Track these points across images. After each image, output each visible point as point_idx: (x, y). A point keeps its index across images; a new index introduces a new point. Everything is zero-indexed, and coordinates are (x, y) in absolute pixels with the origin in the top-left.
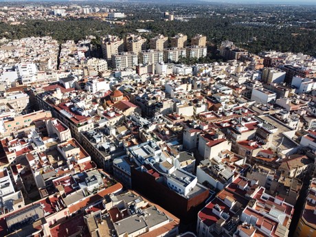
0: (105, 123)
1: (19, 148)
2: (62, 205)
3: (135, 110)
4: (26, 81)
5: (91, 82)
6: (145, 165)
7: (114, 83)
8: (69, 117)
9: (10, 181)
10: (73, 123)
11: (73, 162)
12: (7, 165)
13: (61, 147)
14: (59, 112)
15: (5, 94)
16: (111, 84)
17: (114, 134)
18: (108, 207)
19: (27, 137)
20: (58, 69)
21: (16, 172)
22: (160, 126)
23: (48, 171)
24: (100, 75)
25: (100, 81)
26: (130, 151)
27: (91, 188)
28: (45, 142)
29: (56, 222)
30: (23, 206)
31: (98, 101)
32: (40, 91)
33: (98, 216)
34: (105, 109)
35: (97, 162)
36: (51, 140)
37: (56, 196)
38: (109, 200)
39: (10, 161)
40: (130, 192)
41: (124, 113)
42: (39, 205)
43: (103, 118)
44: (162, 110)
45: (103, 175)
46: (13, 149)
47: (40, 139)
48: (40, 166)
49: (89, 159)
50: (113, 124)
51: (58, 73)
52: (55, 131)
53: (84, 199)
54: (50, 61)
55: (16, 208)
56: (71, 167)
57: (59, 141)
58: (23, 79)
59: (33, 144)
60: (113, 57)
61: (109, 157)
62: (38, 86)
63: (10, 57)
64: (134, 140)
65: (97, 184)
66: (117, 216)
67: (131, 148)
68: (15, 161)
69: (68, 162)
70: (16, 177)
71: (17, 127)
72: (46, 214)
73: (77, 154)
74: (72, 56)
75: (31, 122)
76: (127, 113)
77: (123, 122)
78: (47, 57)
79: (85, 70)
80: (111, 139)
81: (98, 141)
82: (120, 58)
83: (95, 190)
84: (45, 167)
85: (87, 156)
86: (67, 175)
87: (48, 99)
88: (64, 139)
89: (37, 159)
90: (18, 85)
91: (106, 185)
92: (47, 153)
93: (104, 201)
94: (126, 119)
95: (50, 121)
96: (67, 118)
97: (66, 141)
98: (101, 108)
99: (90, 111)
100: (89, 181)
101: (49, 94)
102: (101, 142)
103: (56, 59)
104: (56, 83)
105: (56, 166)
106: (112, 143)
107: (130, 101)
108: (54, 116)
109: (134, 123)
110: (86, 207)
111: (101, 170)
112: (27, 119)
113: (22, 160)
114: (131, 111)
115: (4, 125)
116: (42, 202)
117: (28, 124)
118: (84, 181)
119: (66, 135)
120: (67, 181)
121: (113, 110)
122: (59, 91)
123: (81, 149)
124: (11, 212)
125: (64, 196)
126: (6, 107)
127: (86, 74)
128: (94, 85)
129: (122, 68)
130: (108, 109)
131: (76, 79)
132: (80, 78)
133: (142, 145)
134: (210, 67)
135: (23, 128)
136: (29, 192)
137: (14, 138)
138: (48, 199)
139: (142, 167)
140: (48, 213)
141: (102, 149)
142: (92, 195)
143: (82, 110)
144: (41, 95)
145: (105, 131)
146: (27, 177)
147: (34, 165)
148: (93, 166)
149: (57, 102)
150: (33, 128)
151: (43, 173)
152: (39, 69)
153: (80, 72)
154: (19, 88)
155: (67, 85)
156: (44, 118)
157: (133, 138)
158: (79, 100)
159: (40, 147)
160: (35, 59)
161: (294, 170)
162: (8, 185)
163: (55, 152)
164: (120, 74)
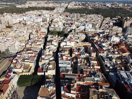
0: (112, 55)
1: (77, 53)
2: (83, 80)
3: (129, 55)
4: (87, 30)
5: (112, 36)
6: (124, 81)
7: (122, 39)
8: (98, 48)
9: (70, 63)
10: (98, 51)
11: (93, 66)
12: (71, 58)
13: (90, 58)
14: (94, 45)
15: (79, 33)
16: (121, 39)
17: (114, 62)
18: (100, 90)
19: (80, 50)
20: (100, 28)
21: (73, 61)
23: (83, 65)
24: (117, 34)
25: (116, 37)
26: (119, 72)
27: (96, 79)
28: (85, 54)
29: (79, 85)
30: (71, 73)
31: (112, 45)
32: (90, 35)
33: (95, 91)
34: (114, 49)
35: (102, 70)
36: (88, 54)
37: (82, 75)
38: (101, 88)
39: (73, 57)
40: (112, 90)
41: (123, 54)
42: (76, 75)
43: (111, 53)
46: (75, 53)
47: (84, 53)
48: (81, 62)
49: (99, 67)
50: (115, 57)
51: (99, 30)
53: (92, 82)
54: (98, 24)
55: (69, 73)
56: (91, 67)
57: (90, 56)
59: (81, 54)
60: (126, 27)
61: (108, 70)
62: (90, 33)
63: (84, 21)
64: (123, 68)
65: (99, 79)
66: (103, 96)
67: (120, 71)
68: (74, 57)
69: (91, 65)
70: (72, 63)
71: (78, 46)
72: (77, 80)
73: (95, 64)
74: (107, 24)
75: (83, 45)
76: (124, 54)
77: (120, 58)
78: (97, 23)
79: (111, 31)
80: (112, 63)
81: (106, 62)
82: (130, 28)
83: (97, 81)
84: (83, 63)
85: (99, 66)
86: (89, 70)
87: (92, 39)
88: (92, 56)
89: (81, 59)
90: (84, 31)
91: (103, 81)
92: (85, 59)
93: (100, 87)
94: (123, 57)
95: (90, 48)
96: (96, 48)
97: (93, 57)
98: (112, 48)
99: (107, 48)
100: (96, 76)
101: (93, 37)
102: (107, 63)
103: (100, 24)
104: (97, 33)
105: (86, 65)
106: (112, 65)
107: (128, 50)
108: (92, 46)
109: (126, 60)
110: (91, 85)
111: (103, 74)
112: (82, 44)
113: (76, 58)
114: (127, 54)
115: (75, 44)
116: (77, 75)
117: (82, 46)
118: (95, 75)
119: (94, 55)
120: (88, 72)
121: (117, 51)
122: (97, 37)
123: (98, 62)
124: (67, 74)
125: (85, 77)
126: (77, 38)
127: (111, 32)
128: (112, 38)
129: (129, 33)
130: (116, 50)
131: (105, 34)
132: (108, 33)
133: (127, 72)
135: (80, 47)
136: (75, 70)
137: (76, 49)
138: (79, 75)
139: (123, 82)
140: (78, 80)
141: (106, 66)
142: (95, 82)
144: (90, 37)
145: (111, 59)
146: (76, 64)
147: (79, 61)
148: (100, 71)
149: (95, 41)
150: (83, 48)
151: (81, 65)
152: (93, 27)
153: (109, 31)
154: (83, 32)
155: (101, 35)
156: (88, 46)
157: (123, 67)
158: (104, 43)
159: (83, 56)
160: (93, 23)
162: (69, 64)
163: (88, 59)
164: (127, 36)
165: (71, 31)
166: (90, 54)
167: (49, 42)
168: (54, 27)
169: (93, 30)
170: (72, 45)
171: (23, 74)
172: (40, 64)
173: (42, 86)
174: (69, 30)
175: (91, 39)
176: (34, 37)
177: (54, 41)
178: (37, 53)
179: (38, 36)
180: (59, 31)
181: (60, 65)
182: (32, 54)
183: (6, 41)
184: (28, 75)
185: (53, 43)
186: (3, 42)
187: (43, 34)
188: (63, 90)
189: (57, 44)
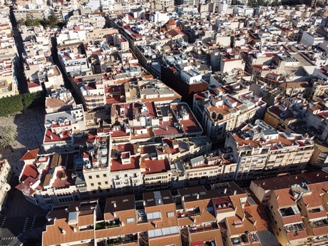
0: (156, 42)
1: (94, 49)
2: (113, 78)
4: (105, 9)
5: (155, 13)
8: (130, 34)
9: (86, 62)
10: (131, 38)
11: (127, 61)
13: (120, 52)
14: (124, 31)
15: (89, 16)
17: (159, 49)
18: (140, 83)
19: (100, 44)
21: (90, 62)
22: (196, 48)
23: (109, 62)
25: (162, 13)
26: (165, 58)
27: (133, 74)
28: (111, 49)
29: (109, 86)
30: (92, 75)
31: (156, 28)
32: (114, 16)
35: (142, 63)
36: (115, 48)
37: (111, 74)
38: (141, 79)
41: (173, 38)
44: (203, 38)
45: (142, 70)
46: (90, 48)
47: (108, 46)
49: (137, 61)
50: (162, 45)
51: (131, 5)
52: (119, 43)
55: (87, 74)
57: (120, 50)
58: (103, 8)
59: (103, 49)
61: (150, 61)
64: (172, 54)
65: (137, 72)
66: (144, 88)
69: (123, 60)
71: (94, 37)
72: (103, 80)
73: (130, 57)
75: (104, 35)
76: (176, 38)
77: (169, 44)
79: (152, 4)
81: (146, 51)
84: (108, 60)
85: (136, 59)
86: (120, 66)
87: (118, 23)
88: (123, 49)
89: (104, 56)
90: (99, 11)
93: (138, 80)
94: (173, 42)
95: (116, 36)
96: (128, 35)
98: (156, 33)
100: (132, 69)
101: (120, 19)
102: (148, 52)
106: (155, 54)
107: (182, 31)
108: (120, 33)
109: (178, 45)
111: (142, 67)
112: (101, 32)
113: (95, 56)
114: (180, 36)
116: (103, 75)
117: (102, 36)
118: (129, 69)
119: (125, 46)
121: (165, 35)
123: (133, 55)
124: (85, 76)
125: (116, 75)
126: (88, 24)
127: (153, 7)
128: (156, 15)
130: (162, 33)
131: (143, 11)
132: (147, 10)
133: (175, 55)
134: (273, 10)
135: (98, 38)
137: (91, 44)
138: (106, 74)
139: (168, 66)
141: (147, 56)
142: (133, 77)
143: (139, 30)
144: (114, 20)
145: (153, 47)
146: (98, 66)
147: (101, 59)
149: (124, 25)
150: (105, 40)
151: (106, 63)
153: (149, 5)
154: (99, 13)
155: (136, 15)
156: (112, 34)
158: (140, 24)
161: (290, 89)
163: (116, 55)
164: (182, 9)
165: (71, 14)
166: (118, 46)
167: (28, 39)
168: (25, 9)
169: (119, 7)
170: (81, 36)
172: (28, 74)
173: (47, 98)
174: (65, 14)
175: (116, 22)
177: (40, 34)
178: (10, 61)
180: (42, 19)
181: (68, 69)
184: (9, 96)
185: (38, 39)
187: (5, 27)
188: (85, 89)
189: (47, 41)
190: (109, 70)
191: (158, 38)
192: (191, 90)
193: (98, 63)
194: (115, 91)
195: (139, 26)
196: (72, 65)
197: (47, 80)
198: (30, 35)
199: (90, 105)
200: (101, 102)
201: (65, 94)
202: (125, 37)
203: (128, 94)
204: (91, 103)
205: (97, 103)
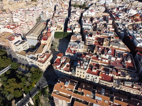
0: (126, 23)
1: (96, 21)
5: (130, 9)
8: (114, 17)
10: (115, 19)
11: (109, 29)
13: (107, 24)
14: (112, 15)
15: (99, 6)
19: (99, 19)
21: (93, 26)
23: (101, 27)
25: (134, 10)
26: (128, 31)
27: (110, 34)
29: (97, 37)
31: (128, 16)
35: (116, 31)
36: (105, 22)
43: (126, 21)
45: (115, 34)
49: (114, 29)
51: (119, 4)
56: (107, 29)
58: (106, 4)
61: (120, 31)
62: (110, 6)
65: (112, 34)
66: (113, 42)
69: (107, 27)
71: (98, 15)
73: (111, 27)
81: (120, 26)
87: (111, 11)
88: (109, 23)
90: (104, 5)
93: (111, 38)
95: (108, 17)
99: (123, 18)
101: (112, 9)
107: (141, 20)
108: (110, 16)
109: (137, 26)
112: (102, 14)
113: (96, 23)
117: (101, 16)
118: (109, 32)
119: (111, 22)
123: (113, 26)
126: (97, 10)
127: (130, 6)
128: (130, 11)
130: (130, 19)
131: (125, 7)
132: (127, 7)
133: (134, 31)
137: (96, 18)
139: (128, 35)
141: (119, 29)
142: (109, 36)
143: (120, 16)
144: (109, 9)
145: (124, 25)
149: (113, 12)
150: (102, 17)
151: (99, 27)
152: (113, 2)
153: (128, 5)
154: (103, 6)
155: (120, 9)
156: (106, 15)
159: (102, 22)
162: (90, 26)
163: (105, 25)
165: (92, 4)
166: (107, 21)
167: (73, 12)
168: (75, 1)
169: (113, 4)
170: (93, 14)
171: (57, 31)
172: (69, 25)
173: (72, 36)
174: (89, 4)
175: (110, 11)
176: (60, 8)
177: (78, 11)
178: (64, 19)
179: (62, 8)
180: (80, 5)
181: (83, 27)
182: (61, 20)
183: (38, 10)
185: (76, 13)
186: (36, 10)
187: (67, 6)
188: (87, 36)
189: (79, 14)
190: (100, 31)
191: (128, 21)
192: (137, 49)
193: (96, 27)
194: (99, 40)
195: (120, 14)
196: (85, 25)
197: (74, 29)
198: (74, 10)
199: (87, 43)
200: (92, 43)
201: (79, 36)
202: (112, 18)
203: (104, 43)
204: (88, 42)
205: (90, 43)
